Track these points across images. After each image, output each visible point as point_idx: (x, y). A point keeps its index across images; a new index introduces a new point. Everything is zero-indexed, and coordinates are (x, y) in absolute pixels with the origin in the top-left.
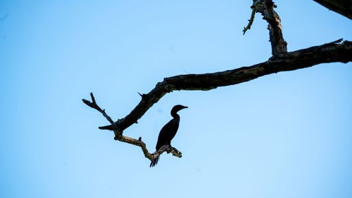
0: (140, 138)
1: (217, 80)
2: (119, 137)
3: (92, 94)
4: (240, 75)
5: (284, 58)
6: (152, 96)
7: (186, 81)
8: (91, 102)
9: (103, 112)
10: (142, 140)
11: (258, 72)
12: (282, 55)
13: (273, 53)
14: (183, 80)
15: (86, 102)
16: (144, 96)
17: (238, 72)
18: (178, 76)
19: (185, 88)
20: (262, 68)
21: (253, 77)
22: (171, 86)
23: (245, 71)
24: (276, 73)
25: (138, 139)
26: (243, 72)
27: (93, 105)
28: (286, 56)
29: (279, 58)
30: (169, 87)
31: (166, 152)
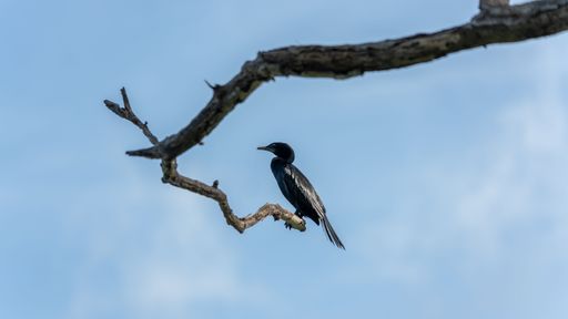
0: (216, 184)
1: (364, 59)
2: (170, 177)
3: (123, 91)
4: (412, 50)
5: (502, 16)
6: (234, 88)
7: (301, 57)
8: (122, 106)
9: (144, 127)
10: (219, 187)
11: (447, 45)
12: (497, 11)
13: (480, 8)
14: (296, 56)
15: (111, 106)
16: (217, 89)
17: (409, 43)
18: (286, 49)
19: (298, 72)
20: (458, 36)
21: (438, 53)
22: (271, 67)
23: (423, 42)
24: (485, 45)
25: (211, 184)
26: (418, 43)
27: (125, 112)
28: (507, 12)
29: (493, 16)
30: (266, 69)
31: (271, 218)
